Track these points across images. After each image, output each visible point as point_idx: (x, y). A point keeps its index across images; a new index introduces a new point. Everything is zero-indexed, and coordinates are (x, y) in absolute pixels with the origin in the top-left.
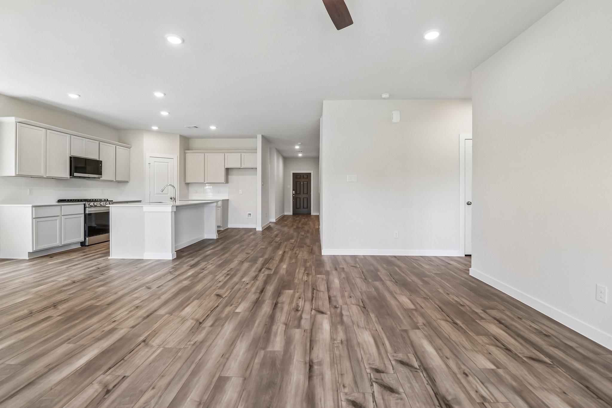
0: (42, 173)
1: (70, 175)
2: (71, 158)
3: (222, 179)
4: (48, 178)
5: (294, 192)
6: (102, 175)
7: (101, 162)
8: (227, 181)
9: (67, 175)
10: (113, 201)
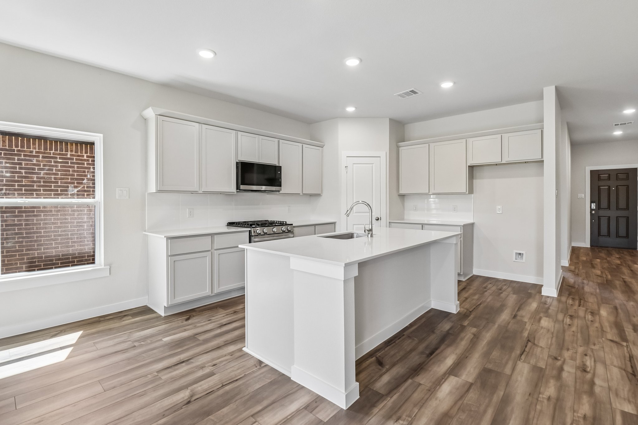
0: (195, 188)
1: (237, 189)
2: (237, 163)
3: (463, 187)
4: (205, 193)
5: (594, 206)
6: (281, 186)
7: (280, 168)
8: (471, 190)
9: (233, 189)
10: (294, 225)
